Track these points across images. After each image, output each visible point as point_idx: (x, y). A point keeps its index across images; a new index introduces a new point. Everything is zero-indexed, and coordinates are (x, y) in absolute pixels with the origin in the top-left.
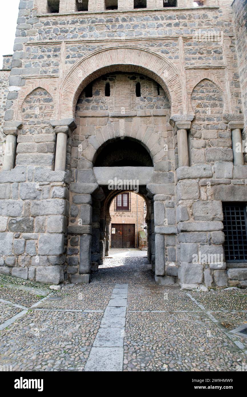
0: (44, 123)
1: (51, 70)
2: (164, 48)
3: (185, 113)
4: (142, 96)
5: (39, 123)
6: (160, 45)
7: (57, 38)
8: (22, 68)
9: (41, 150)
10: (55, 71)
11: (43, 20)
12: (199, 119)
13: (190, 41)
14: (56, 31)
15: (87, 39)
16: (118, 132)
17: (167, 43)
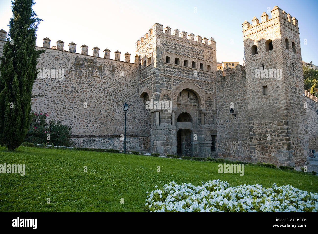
1: (169, 87)
2: (200, 84)
3: (205, 109)
4: (190, 98)
6: (199, 83)
7: (171, 74)
8: (160, 85)
9: (168, 118)
10: (170, 88)
11: (165, 65)
12: (207, 110)
13: (206, 83)
14: (170, 71)
15: (180, 77)
16: (183, 111)
17: (201, 82)
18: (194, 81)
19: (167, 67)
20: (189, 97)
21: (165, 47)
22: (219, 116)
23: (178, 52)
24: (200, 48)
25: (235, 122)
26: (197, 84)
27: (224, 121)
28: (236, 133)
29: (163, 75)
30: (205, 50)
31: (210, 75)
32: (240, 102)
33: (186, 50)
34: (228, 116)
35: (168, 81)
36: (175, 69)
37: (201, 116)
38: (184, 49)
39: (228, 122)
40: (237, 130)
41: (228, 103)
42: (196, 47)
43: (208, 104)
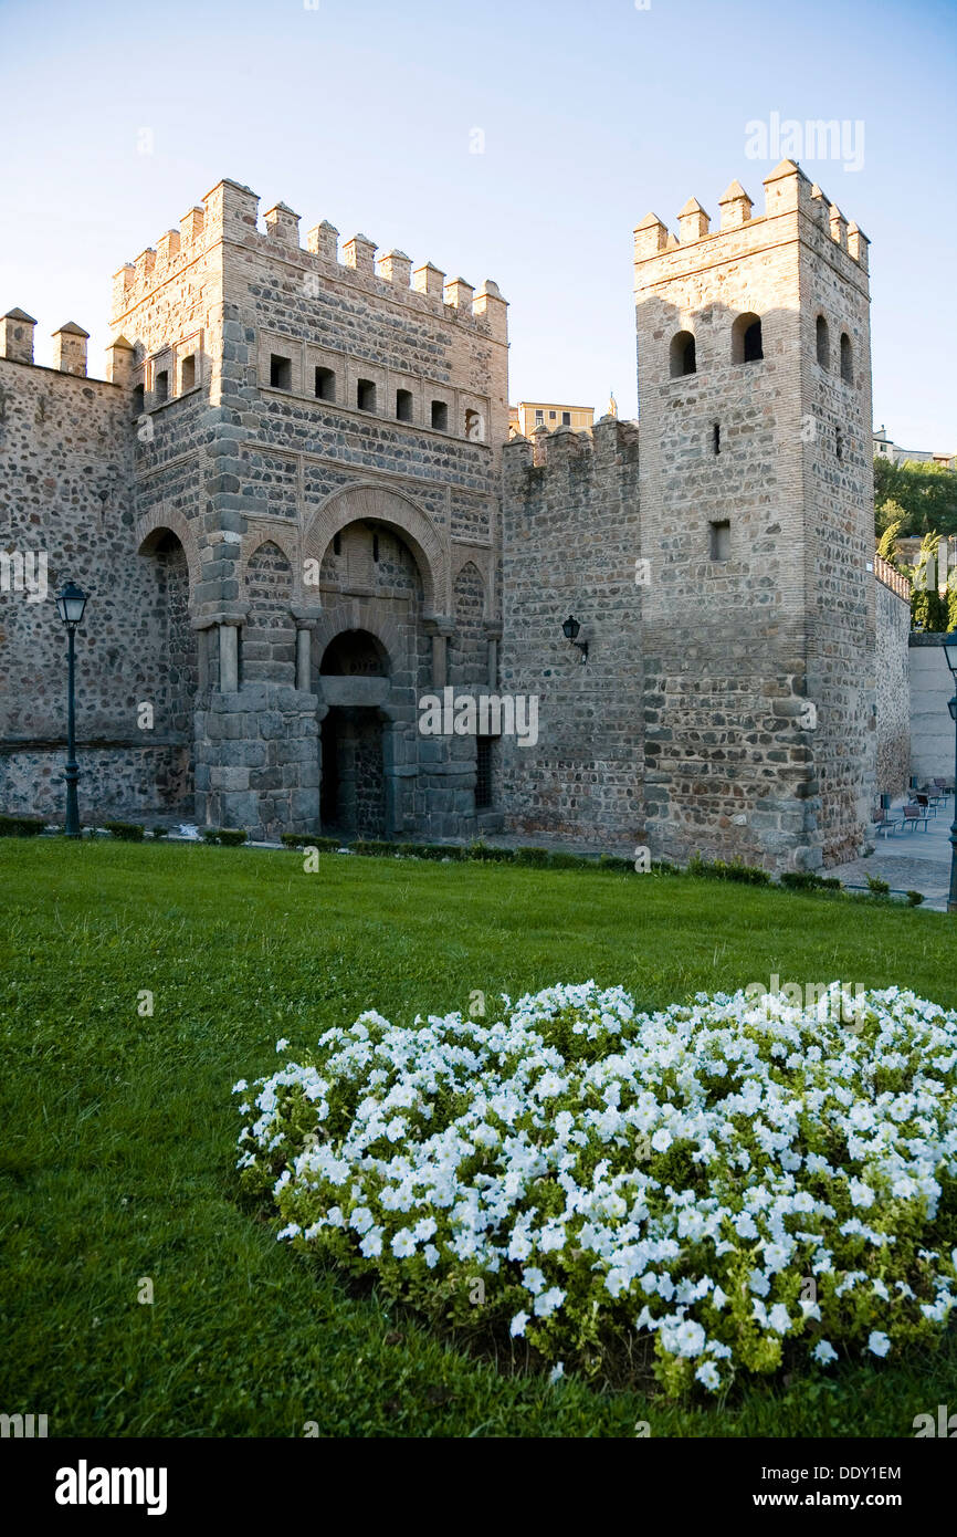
0: (281, 608)
1: (284, 508)
2: (430, 500)
3: (448, 614)
4: (381, 561)
5: (272, 608)
6: (424, 494)
7: (293, 445)
8: (240, 495)
9: (279, 657)
10: (291, 513)
11: (268, 397)
12: (460, 622)
13: (458, 496)
14: (289, 428)
15: (336, 459)
16: (351, 622)
17: (433, 492)
18: (403, 484)
19: (274, 409)
20: (376, 560)
21: (267, 309)
22: (511, 649)
23: (330, 336)
24: (435, 328)
25: (583, 678)
26: (418, 500)
27: (535, 673)
28: (585, 724)
29: (254, 447)
30: (458, 337)
31: (476, 457)
32: (607, 587)
33: (370, 329)
34: (554, 648)
35: (279, 479)
36: (315, 419)
37: (430, 649)
38: (359, 326)
39: (553, 676)
40: (590, 713)
41: (553, 591)
42: (416, 319)
43: (463, 591)
